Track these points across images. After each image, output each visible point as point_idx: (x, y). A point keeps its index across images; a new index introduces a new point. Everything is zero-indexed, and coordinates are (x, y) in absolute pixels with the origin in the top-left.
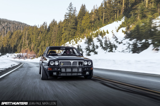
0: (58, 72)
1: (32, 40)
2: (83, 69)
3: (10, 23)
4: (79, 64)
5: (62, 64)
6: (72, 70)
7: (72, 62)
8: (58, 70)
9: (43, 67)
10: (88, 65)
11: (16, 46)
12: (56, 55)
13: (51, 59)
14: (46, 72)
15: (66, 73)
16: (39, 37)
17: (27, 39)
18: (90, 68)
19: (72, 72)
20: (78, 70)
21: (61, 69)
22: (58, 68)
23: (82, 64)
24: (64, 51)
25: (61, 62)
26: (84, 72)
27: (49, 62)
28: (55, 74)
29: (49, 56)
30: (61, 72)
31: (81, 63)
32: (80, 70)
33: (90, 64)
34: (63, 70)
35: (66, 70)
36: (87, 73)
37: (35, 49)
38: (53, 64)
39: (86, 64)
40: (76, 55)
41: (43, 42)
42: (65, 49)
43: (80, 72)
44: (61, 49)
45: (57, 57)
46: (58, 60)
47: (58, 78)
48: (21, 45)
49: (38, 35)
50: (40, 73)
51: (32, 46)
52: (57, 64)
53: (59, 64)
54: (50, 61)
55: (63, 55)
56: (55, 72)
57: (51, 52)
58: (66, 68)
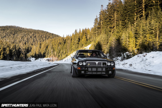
0: (85, 71)
1: (54, 48)
2: (106, 69)
3: (36, 33)
4: (103, 65)
5: (89, 64)
6: (97, 69)
7: (97, 63)
8: (85, 69)
9: (73, 67)
10: (110, 65)
11: (44, 53)
12: (84, 57)
13: (79, 60)
14: (76, 70)
15: (92, 71)
16: (59, 47)
17: (52, 48)
18: (112, 68)
19: (97, 71)
20: (102, 69)
21: (88, 69)
22: (86, 68)
23: (106, 65)
24: (91, 53)
25: (88, 63)
26: (107, 71)
27: (78, 63)
28: (83, 72)
29: (79, 58)
30: (88, 71)
31: (104, 64)
32: (104, 70)
33: (113, 64)
34: (90, 69)
35: (92, 70)
36: (110, 72)
37: (57, 55)
38: (81, 64)
39: (109, 64)
40: (101, 57)
41: (62, 50)
42: (91, 52)
43: (104, 71)
44: (88, 52)
45: (85, 59)
46: (85, 61)
47: (86, 76)
48: (48, 53)
49: (59, 46)
50: (71, 72)
51: (55, 53)
52: (84, 64)
53: (86, 65)
54: (79, 61)
55: (90, 57)
56: (83, 70)
57: (80, 55)
58: (92, 67)
